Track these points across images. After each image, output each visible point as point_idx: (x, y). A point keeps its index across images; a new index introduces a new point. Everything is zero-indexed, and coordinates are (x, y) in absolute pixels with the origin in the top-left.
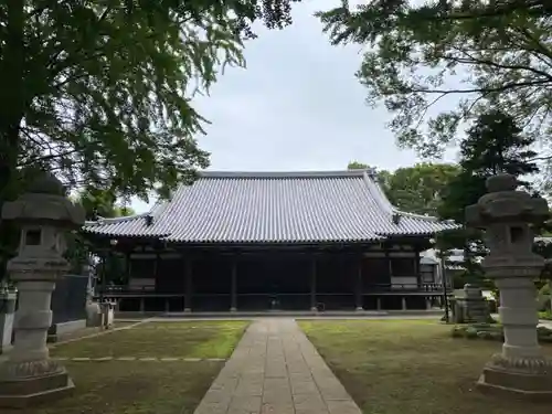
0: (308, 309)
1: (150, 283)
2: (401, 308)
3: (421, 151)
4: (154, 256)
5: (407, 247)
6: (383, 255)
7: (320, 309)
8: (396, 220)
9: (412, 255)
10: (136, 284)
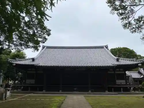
0: (88, 91)
1: (33, 81)
2: (121, 91)
3: (132, 30)
4: (35, 72)
5: (121, 70)
6: (113, 72)
7: (92, 91)
8: (118, 60)
9: (123, 72)
10: (28, 81)
